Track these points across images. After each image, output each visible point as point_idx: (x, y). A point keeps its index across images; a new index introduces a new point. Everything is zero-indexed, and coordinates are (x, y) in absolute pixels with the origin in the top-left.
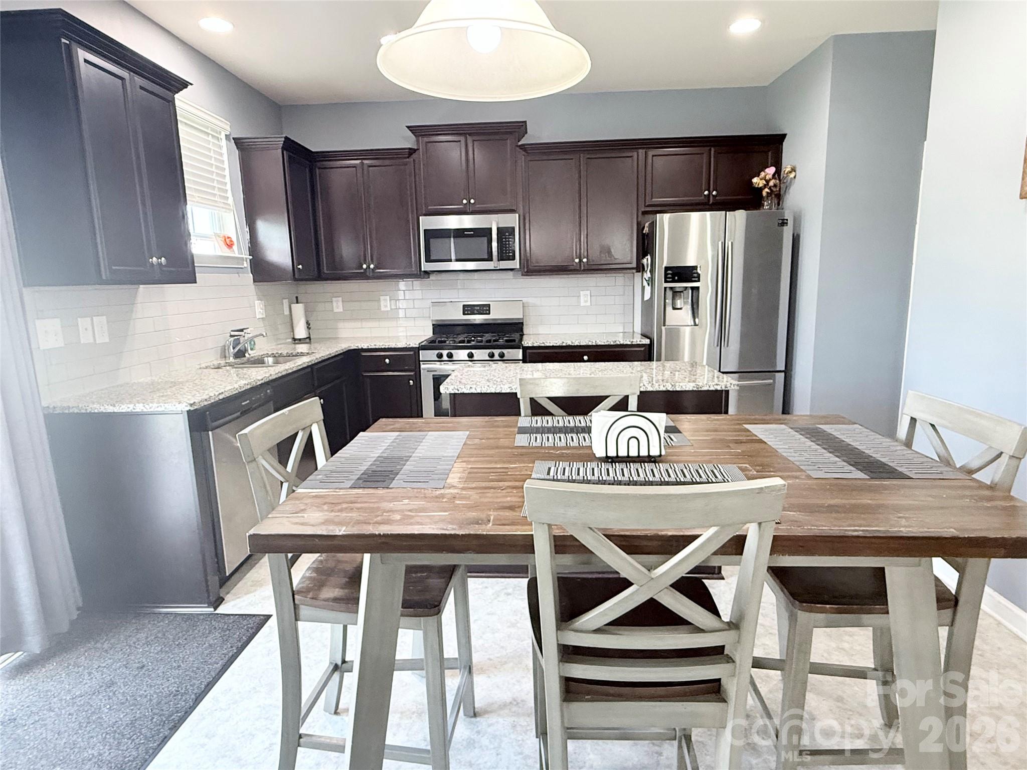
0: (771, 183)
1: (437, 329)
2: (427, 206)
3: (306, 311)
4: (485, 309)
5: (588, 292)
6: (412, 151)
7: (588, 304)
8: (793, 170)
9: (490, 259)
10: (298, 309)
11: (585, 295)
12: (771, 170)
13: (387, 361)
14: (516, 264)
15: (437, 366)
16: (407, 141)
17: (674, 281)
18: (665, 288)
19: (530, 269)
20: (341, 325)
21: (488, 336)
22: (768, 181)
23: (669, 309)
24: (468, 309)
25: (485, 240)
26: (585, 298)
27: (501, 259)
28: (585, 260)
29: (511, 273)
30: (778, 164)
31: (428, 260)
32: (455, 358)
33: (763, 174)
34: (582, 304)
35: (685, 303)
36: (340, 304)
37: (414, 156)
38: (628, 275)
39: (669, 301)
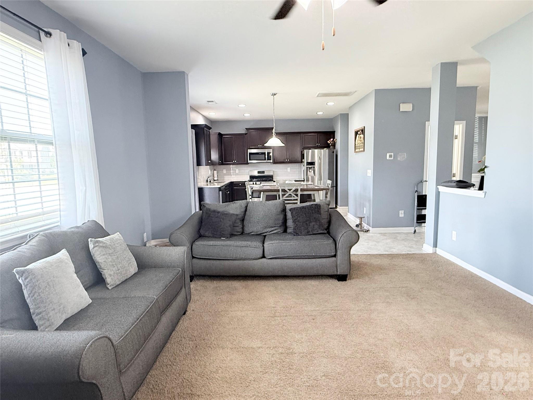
0: (331, 143)
1: (251, 177)
2: (249, 147)
3: (217, 173)
4: (263, 172)
5: (290, 168)
6: (246, 134)
7: (290, 171)
8: (336, 140)
9: (265, 160)
10: (215, 172)
11: (289, 169)
12: (332, 139)
13: (240, 184)
14: (272, 161)
15: (252, 186)
16: (244, 132)
17: (309, 165)
18: (307, 167)
19: (275, 162)
20: (225, 176)
21: (264, 179)
22: (331, 142)
23: (308, 172)
24: (259, 172)
25: (264, 155)
26: (289, 170)
27: (268, 160)
28: (288, 160)
29: (270, 163)
30: (334, 138)
31: (250, 160)
32: (257, 184)
33: (329, 140)
34: (288, 171)
35: (312, 170)
36: (225, 171)
37: (247, 135)
38: (300, 164)
39: (308, 170)
